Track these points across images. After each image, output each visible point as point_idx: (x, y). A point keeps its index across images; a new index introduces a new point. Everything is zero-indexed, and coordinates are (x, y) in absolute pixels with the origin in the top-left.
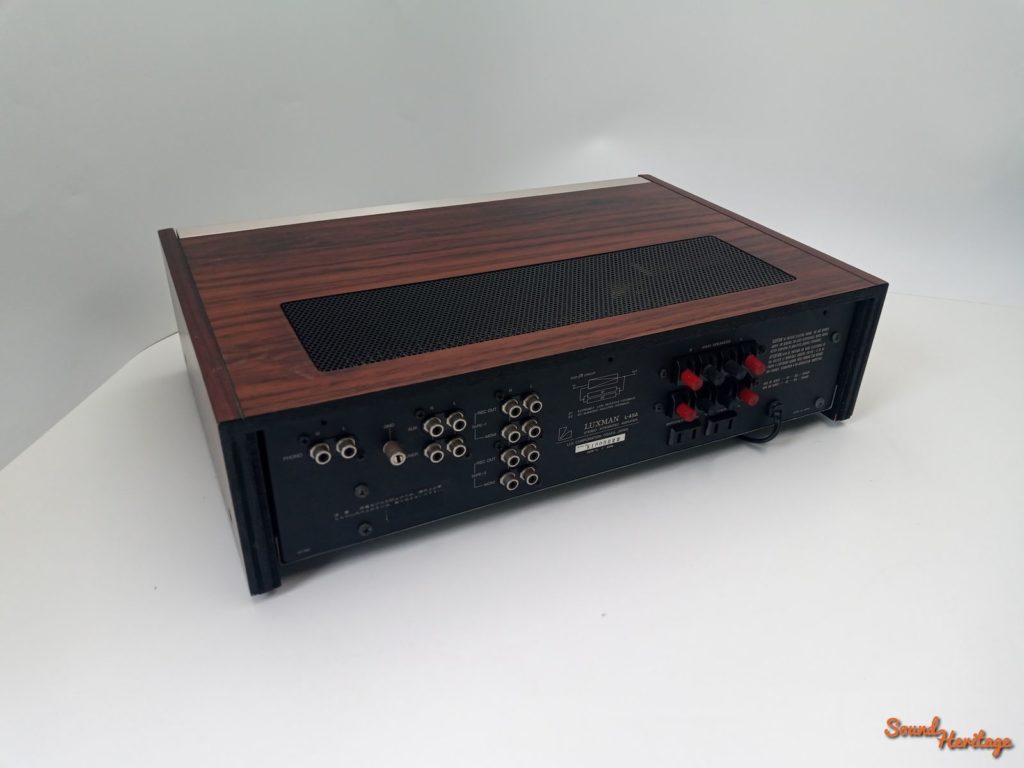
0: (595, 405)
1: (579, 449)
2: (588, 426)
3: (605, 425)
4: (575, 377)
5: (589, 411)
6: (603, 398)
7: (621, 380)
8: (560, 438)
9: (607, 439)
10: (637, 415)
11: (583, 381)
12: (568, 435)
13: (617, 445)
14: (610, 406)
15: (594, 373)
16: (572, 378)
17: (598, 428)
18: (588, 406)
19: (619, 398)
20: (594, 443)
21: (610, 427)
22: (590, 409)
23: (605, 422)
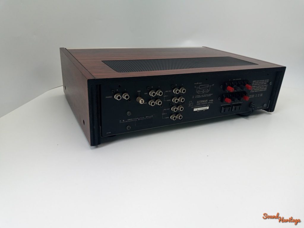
1: (195, 110)
2: (198, 102)
3: (203, 102)
6: (203, 93)
7: (209, 87)
8: (189, 105)
9: (203, 108)
10: (213, 100)
11: (198, 85)
12: (192, 104)
13: (206, 110)
14: (205, 96)
15: (202, 83)
16: (195, 84)
17: (201, 103)
20: (199, 108)
21: (205, 103)
22: (199, 96)
23: (203, 101)
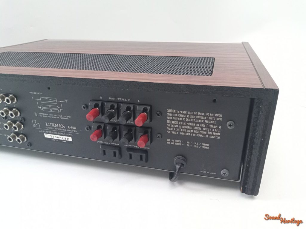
0: (49, 113)
1: (47, 136)
2: (48, 124)
3: (57, 127)
4: (32, 93)
5: (45, 115)
6: (51, 111)
7: (59, 103)
8: (34, 126)
9: (59, 136)
10: (75, 128)
11: (37, 96)
12: (38, 125)
13: (68, 142)
14: (56, 117)
15: (41, 94)
16: (30, 93)
17: (54, 128)
18: (45, 113)
19: (61, 113)
20: (54, 136)
21: (60, 129)
22: (45, 114)
23: (57, 125)
